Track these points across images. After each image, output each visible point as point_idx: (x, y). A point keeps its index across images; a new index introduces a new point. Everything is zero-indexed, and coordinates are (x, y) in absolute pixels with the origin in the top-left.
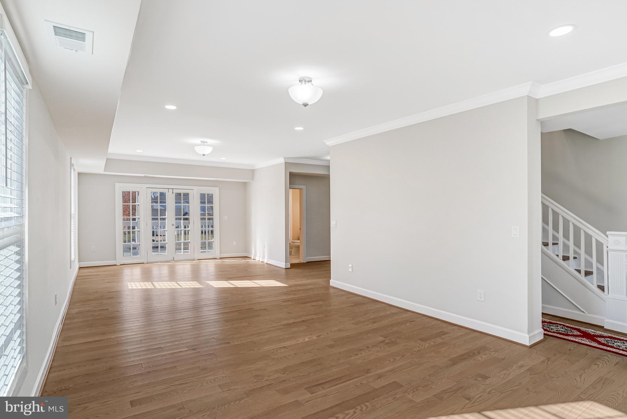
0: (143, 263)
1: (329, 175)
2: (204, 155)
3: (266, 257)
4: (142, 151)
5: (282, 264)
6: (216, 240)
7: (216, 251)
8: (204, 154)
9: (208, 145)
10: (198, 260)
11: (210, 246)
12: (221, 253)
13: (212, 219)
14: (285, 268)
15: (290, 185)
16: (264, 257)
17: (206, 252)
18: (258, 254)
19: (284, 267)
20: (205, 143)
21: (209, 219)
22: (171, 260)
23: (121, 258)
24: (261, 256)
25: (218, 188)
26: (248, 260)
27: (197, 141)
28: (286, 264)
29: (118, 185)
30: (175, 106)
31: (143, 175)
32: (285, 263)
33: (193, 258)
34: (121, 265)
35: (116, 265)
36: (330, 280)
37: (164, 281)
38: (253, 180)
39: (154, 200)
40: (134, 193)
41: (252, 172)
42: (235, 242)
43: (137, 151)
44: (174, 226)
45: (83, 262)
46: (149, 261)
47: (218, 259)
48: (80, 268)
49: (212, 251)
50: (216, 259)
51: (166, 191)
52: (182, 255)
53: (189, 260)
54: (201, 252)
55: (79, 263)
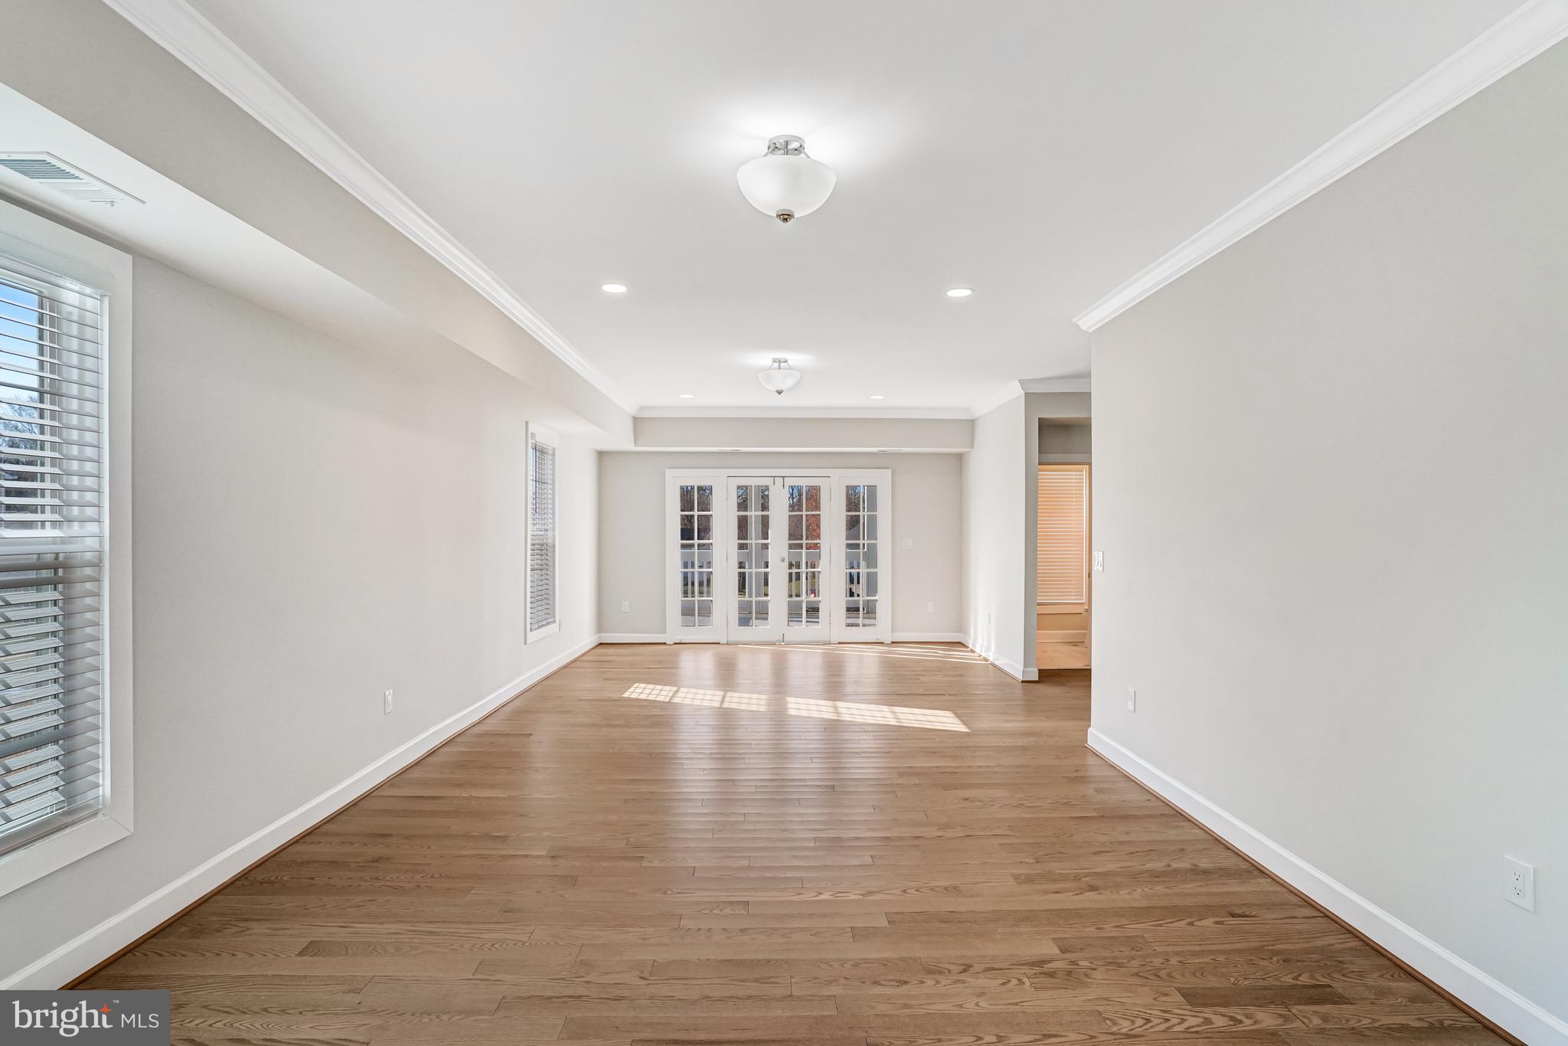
0: (718, 643)
1: (1090, 419)
2: (780, 392)
3: (993, 648)
4: (692, 396)
5: (1016, 667)
6: (883, 600)
7: (882, 628)
8: (780, 389)
9: (790, 369)
10: (840, 643)
12: (893, 631)
14: (1023, 682)
15: (1042, 455)
16: (988, 650)
17: (858, 625)
18: (980, 640)
19: (1020, 677)
20: (782, 365)
22: (777, 641)
23: (675, 630)
24: (985, 645)
25: (890, 471)
26: (957, 655)
27: (763, 359)
28: (1026, 669)
29: (670, 473)
30: (622, 285)
31: (729, 449)
32: (1025, 666)
33: (827, 639)
34: (675, 644)
35: (665, 644)
36: (1090, 730)
37: (704, 687)
38: (972, 447)
39: (743, 502)
40: (700, 488)
41: (971, 424)
42: (932, 604)
44: (784, 563)
45: (605, 633)
46: (732, 639)
47: (887, 645)
48: (601, 644)
49: (874, 625)
50: (883, 643)
51: (768, 482)
52: (803, 630)
53: (817, 643)
54: (848, 625)
55: (597, 635)
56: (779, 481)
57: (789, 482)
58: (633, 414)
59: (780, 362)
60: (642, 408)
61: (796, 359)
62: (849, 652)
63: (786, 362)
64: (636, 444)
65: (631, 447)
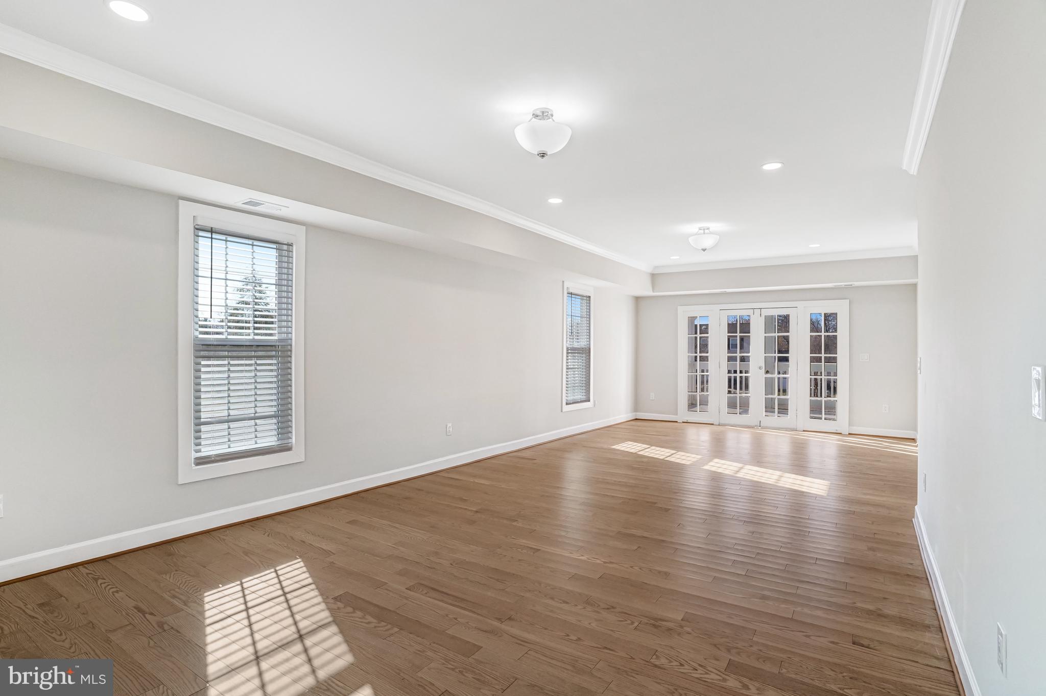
0: (713, 424)
2: (704, 250)
6: (842, 398)
7: (841, 422)
8: (703, 248)
9: (711, 233)
10: (804, 431)
11: (831, 409)
12: (850, 424)
13: (834, 360)
17: (820, 418)
20: (706, 231)
21: (828, 360)
22: (756, 426)
23: (683, 414)
25: (848, 300)
27: (692, 228)
29: (681, 309)
33: (794, 427)
34: (684, 422)
35: (677, 422)
39: (732, 327)
43: (672, 258)
44: (763, 370)
45: (640, 412)
46: (722, 422)
47: (845, 435)
48: (636, 419)
49: (834, 420)
50: (841, 434)
51: (750, 312)
52: (775, 419)
53: (787, 429)
54: (812, 418)
55: (635, 413)
56: (757, 312)
57: (766, 313)
58: (650, 271)
59: (704, 229)
60: (656, 267)
61: (715, 226)
62: (813, 438)
63: (708, 229)
64: (653, 292)
65: (651, 293)
